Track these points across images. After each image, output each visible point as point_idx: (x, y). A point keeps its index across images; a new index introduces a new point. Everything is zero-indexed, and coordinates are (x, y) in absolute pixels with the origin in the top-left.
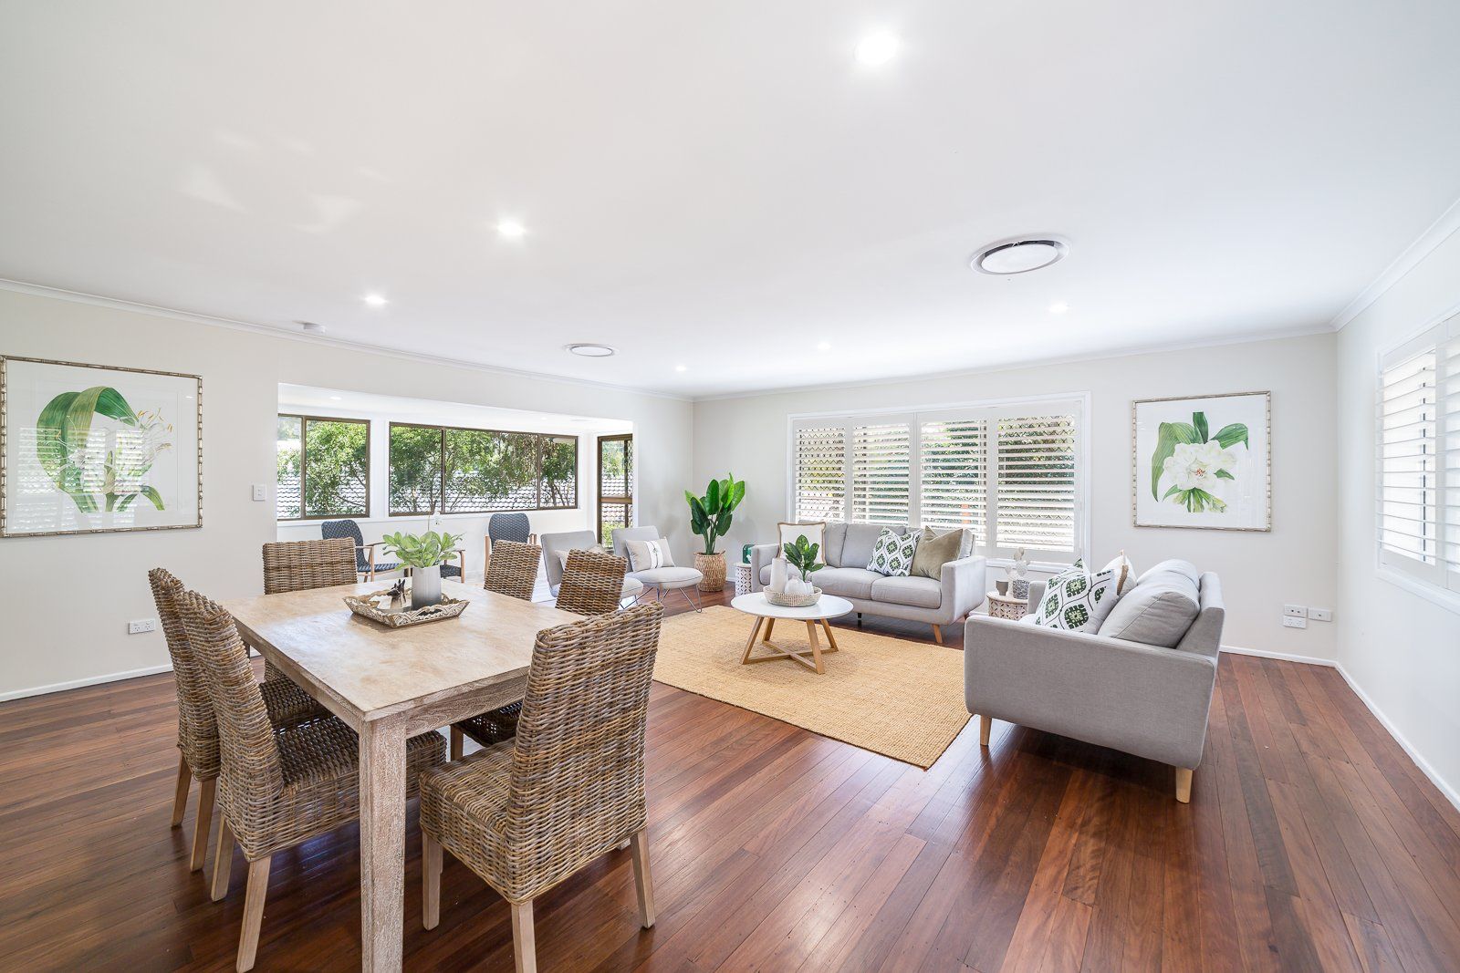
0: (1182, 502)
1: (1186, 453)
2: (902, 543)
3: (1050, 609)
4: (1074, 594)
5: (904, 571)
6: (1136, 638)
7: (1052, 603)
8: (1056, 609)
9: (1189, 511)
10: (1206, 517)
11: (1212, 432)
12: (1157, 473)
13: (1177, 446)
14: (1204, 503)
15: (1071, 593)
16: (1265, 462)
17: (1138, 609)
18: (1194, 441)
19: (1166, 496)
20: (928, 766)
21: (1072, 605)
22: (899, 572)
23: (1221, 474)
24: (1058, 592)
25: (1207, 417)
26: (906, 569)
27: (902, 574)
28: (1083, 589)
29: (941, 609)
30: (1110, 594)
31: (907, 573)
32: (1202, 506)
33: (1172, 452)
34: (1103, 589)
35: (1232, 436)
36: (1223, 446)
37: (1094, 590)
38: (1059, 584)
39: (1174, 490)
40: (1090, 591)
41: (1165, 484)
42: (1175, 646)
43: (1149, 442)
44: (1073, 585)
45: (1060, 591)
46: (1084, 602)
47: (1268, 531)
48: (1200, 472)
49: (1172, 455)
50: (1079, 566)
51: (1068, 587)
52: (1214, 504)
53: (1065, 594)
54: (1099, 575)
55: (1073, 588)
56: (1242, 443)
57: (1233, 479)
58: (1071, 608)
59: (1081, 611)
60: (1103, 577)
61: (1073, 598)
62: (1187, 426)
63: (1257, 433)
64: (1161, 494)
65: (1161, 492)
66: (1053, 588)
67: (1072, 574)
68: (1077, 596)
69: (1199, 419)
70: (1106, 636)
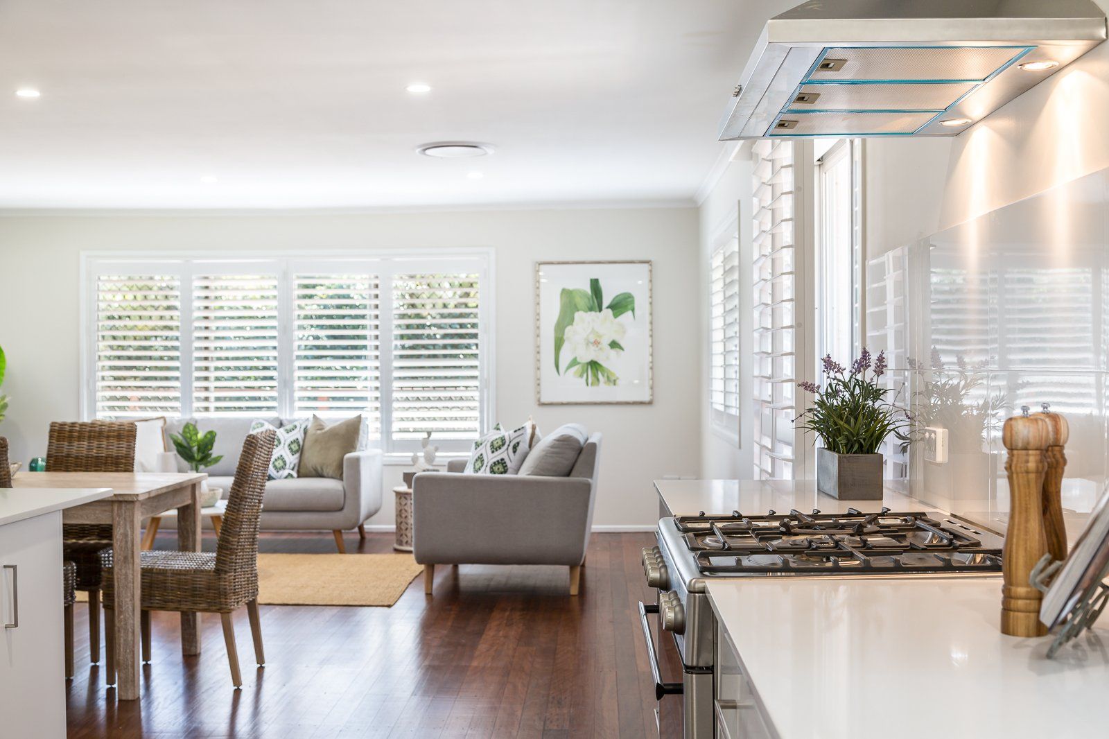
0: (581, 376)
1: (585, 322)
2: (287, 436)
3: (477, 467)
4: (497, 450)
5: (292, 472)
6: (544, 474)
7: (479, 462)
8: (482, 466)
9: (587, 385)
10: (603, 392)
11: (607, 301)
12: (559, 344)
13: (577, 315)
14: (600, 376)
15: (494, 449)
16: (648, 333)
17: (544, 451)
18: (591, 309)
19: (566, 371)
20: (392, 604)
21: (495, 460)
22: (286, 472)
23: (614, 345)
24: (483, 451)
25: (602, 284)
26: (293, 469)
27: (290, 475)
28: (503, 444)
29: (345, 511)
30: (523, 447)
31: (295, 474)
32: (598, 380)
33: (571, 322)
34: (518, 443)
35: (621, 305)
36: (616, 316)
37: (512, 445)
38: (484, 445)
39: (574, 362)
40: (509, 445)
41: (566, 357)
42: (568, 474)
43: (552, 310)
44: (495, 443)
45: (485, 450)
46: (505, 456)
47: (650, 403)
48: (596, 343)
49: (572, 324)
50: (498, 429)
51: (492, 445)
52: (608, 377)
53: (489, 451)
54: (515, 431)
55: (496, 445)
56: (630, 313)
57: (623, 349)
58: (495, 463)
59: (502, 464)
60: (518, 433)
61: (496, 453)
62: (584, 294)
63: (641, 303)
64: (562, 366)
65: (563, 364)
66: (479, 449)
67: (494, 436)
68: (500, 451)
69: (595, 285)
70: (523, 474)
